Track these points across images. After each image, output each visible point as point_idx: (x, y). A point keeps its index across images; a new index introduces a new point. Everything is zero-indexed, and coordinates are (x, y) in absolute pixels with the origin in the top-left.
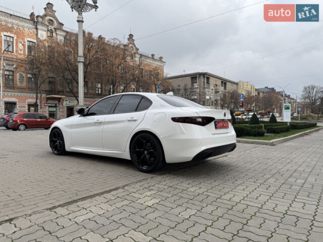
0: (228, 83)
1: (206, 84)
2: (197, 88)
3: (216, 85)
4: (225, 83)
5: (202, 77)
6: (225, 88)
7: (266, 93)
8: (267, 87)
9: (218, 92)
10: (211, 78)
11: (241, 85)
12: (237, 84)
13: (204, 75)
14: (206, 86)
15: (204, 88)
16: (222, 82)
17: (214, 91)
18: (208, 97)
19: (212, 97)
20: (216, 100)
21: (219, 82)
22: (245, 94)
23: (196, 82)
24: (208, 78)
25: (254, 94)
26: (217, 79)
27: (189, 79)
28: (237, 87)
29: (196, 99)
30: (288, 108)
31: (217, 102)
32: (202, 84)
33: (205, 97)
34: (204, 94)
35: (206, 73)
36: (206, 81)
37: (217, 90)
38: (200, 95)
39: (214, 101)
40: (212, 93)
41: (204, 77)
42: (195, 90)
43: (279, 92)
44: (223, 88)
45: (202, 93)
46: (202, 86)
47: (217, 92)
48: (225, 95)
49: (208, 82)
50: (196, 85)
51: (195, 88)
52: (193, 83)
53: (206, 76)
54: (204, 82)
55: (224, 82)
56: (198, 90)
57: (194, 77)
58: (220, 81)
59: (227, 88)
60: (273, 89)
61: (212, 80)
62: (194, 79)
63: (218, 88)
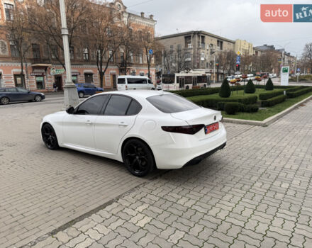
0: (224, 42)
1: (200, 44)
2: (191, 49)
3: (212, 45)
4: (222, 43)
5: (197, 36)
6: (221, 48)
7: (265, 51)
8: (266, 45)
10: (206, 36)
11: (238, 44)
12: (234, 43)
13: (198, 33)
15: (199, 49)
16: (218, 41)
17: (209, 51)
18: (202, 59)
19: (207, 58)
20: (211, 62)
21: (215, 42)
22: (242, 54)
23: (190, 42)
24: (203, 37)
25: (252, 53)
26: (213, 38)
27: (182, 38)
28: (234, 46)
29: (190, 61)
30: (286, 71)
31: (212, 64)
32: (197, 44)
33: (200, 59)
34: (199, 55)
35: (201, 31)
36: (200, 41)
37: (213, 51)
38: (194, 57)
39: (209, 63)
40: (207, 54)
41: (199, 36)
42: (189, 51)
43: (279, 50)
44: (219, 47)
45: (196, 55)
46: (197, 47)
47: (212, 53)
48: (221, 56)
49: (203, 42)
50: (190, 46)
52: (186, 43)
53: (201, 35)
55: (220, 41)
56: (192, 52)
57: (188, 36)
58: (216, 40)
59: (224, 49)
60: (272, 47)
61: (207, 39)
62: (187, 39)
63: (214, 48)
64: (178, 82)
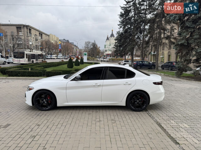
0: (43, 34)
1: (29, 33)
2: (22, 36)
3: (36, 35)
4: (42, 35)
5: (25, 28)
6: (42, 38)
7: (65, 43)
8: (65, 39)
9: (38, 40)
10: (32, 29)
11: (51, 36)
12: (49, 36)
13: (27, 27)
14: (29, 35)
15: (27, 36)
16: (39, 33)
17: (34, 39)
18: (31, 43)
19: (33, 43)
20: (36, 46)
21: (38, 33)
22: (54, 43)
23: (21, 31)
24: (30, 30)
25: (59, 43)
26: (36, 31)
27: (15, 28)
28: (49, 38)
29: (22, 44)
31: (37, 47)
32: (26, 33)
33: (29, 43)
34: (28, 41)
35: (29, 26)
37: (37, 39)
38: (24, 41)
39: (35, 46)
40: (33, 40)
41: (27, 28)
42: (21, 37)
43: (71, 43)
44: (40, 37)
45: (26, 40)
46: (26, 35)
47: (36, 40)
48: (42, 43)
49: (30, 33)
50: (21, 34)
51: (21, 36)
52: (18, 32)
53: (29, 28)
54: (27, 32)
55: (41, 34)
56: (23, 38)
57: (19, 27)
58: (38, 32)
59: (43, 38)
60: (68, 40)
61: (33, 31)
62: (19, 29)
63: (37, 37)
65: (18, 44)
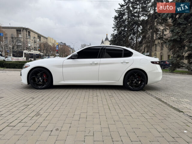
0: (41, 37)
1: (28, 36)
2: (22, 38)
3: (35, 37)
4: (40, 37)
5: (25, 30)
6: (40, 40)
7: (62, 45)
8: (62, 42)
9: (36, 42)
10: (31, 32)
11: (49, 39)
12: (47, 38)
14: (28, 37)
15: (27, 38)
16: (38, 36)
17: (33, 41)
18: (29, 45)
19: (32, 45)
20: (35, 48)
21: (36, 36)
22: (51, 45)
23: (21, 34)
24: (29, 32)
26: (35, 34)
27: (15, 30)
28: (47, 40)
29: (21, 45)
31: (35, 49)
32: (25, 35)
34: (27, 42)
35: (28, 28)
37: (36, 41)
39: (33, 48)
40: (32, 42)
43: (68, 46)
45: (25, 42)
46: (25, 37)
47: (35, 42)
48: (40, 45)
49: (29, 35)
50: (20, 36)
51: (20, 38)
52: (18, 34)
53: (28, 31)
54: (27, 35)
55: (39, 36)
56: (22, 40)
57: (19, 30)
59: (41, 40)
60: (65, 44)
61: (32, 33)
62: (18, 31)
63: (36, 39)
64: (25, 57)
65: (17, 46)
